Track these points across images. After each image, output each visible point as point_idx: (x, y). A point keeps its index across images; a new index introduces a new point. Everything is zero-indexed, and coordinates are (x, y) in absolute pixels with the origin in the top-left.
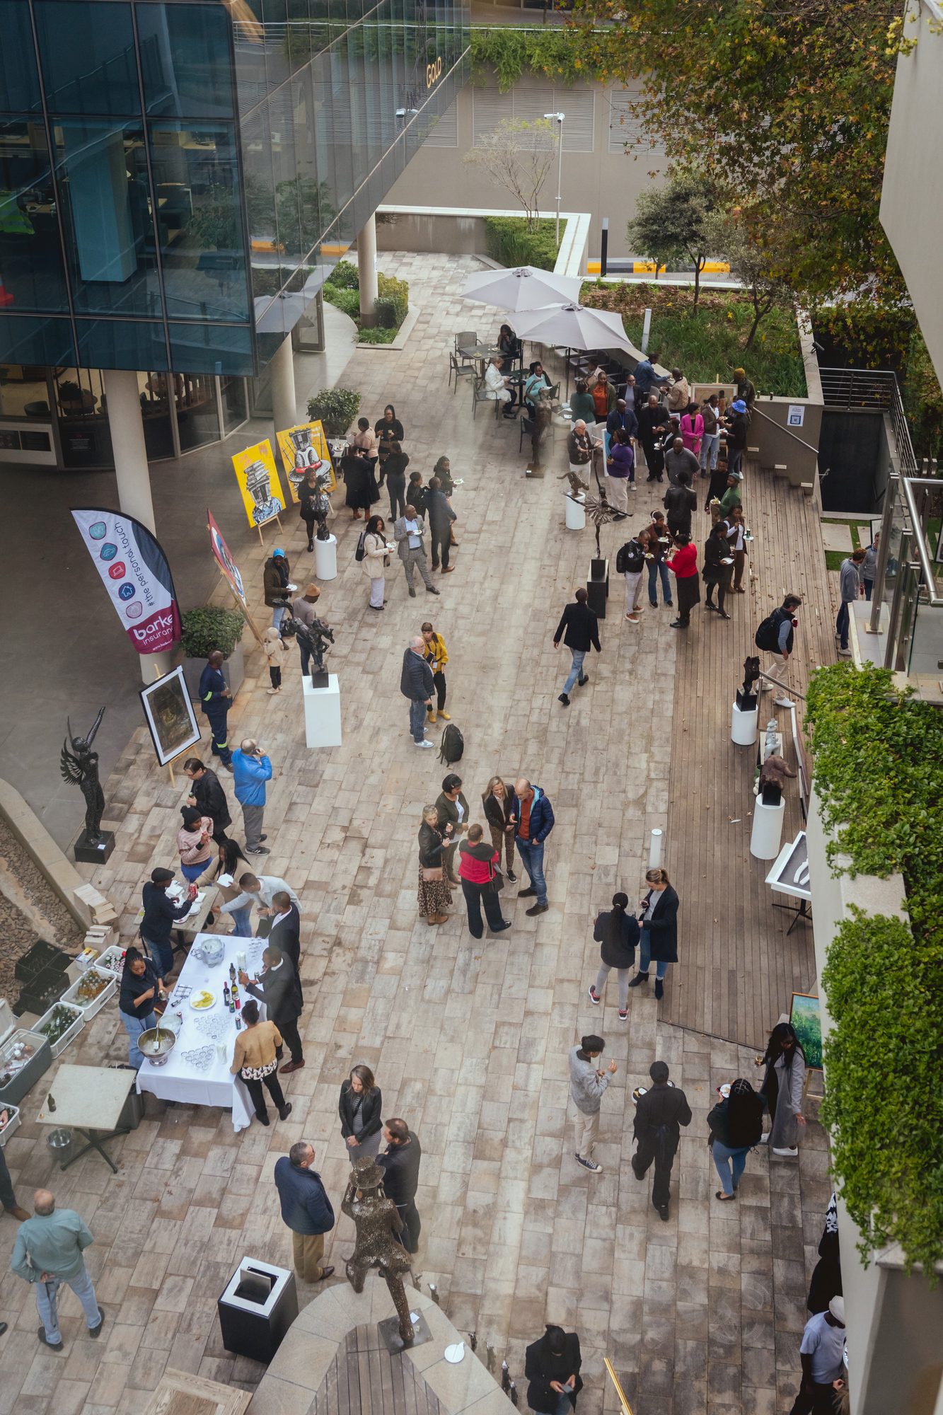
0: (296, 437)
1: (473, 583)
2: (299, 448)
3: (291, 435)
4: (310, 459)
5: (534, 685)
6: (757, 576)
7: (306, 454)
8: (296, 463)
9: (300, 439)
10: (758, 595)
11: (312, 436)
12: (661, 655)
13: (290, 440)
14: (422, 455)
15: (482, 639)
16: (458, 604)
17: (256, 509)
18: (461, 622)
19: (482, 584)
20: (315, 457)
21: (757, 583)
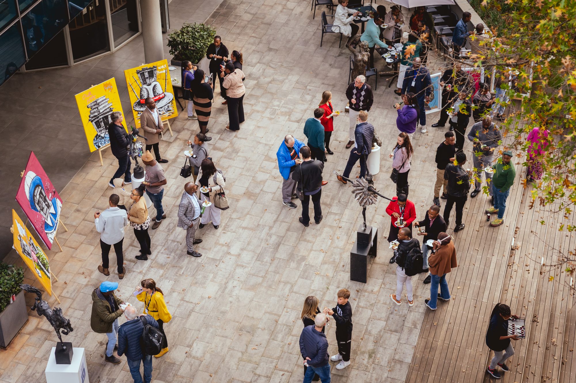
0: (142, 74)
1: (264, 226)
2: (145, 83)
3: (138, 72)
4: (154, 92)
5: (279, 358)
6: (519, 244)
7: (150, 88)
8: (141, 96)
9: (146, 75)
10: (515, 267)
11: (158, 72)
12: (405, 335)
13: (137, 76)
14: (268, 80)
15: (251, 294)
16: (242, 249)
17: (97, 136)
18: (239, 271)
19: (271, 228)
20: (159, 90)
21: (517, 253)
